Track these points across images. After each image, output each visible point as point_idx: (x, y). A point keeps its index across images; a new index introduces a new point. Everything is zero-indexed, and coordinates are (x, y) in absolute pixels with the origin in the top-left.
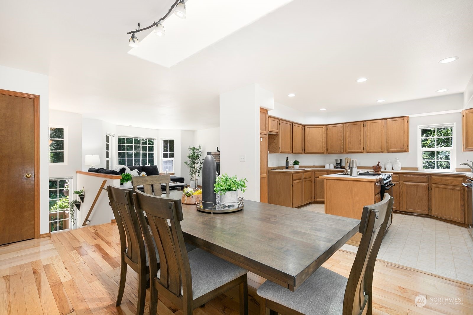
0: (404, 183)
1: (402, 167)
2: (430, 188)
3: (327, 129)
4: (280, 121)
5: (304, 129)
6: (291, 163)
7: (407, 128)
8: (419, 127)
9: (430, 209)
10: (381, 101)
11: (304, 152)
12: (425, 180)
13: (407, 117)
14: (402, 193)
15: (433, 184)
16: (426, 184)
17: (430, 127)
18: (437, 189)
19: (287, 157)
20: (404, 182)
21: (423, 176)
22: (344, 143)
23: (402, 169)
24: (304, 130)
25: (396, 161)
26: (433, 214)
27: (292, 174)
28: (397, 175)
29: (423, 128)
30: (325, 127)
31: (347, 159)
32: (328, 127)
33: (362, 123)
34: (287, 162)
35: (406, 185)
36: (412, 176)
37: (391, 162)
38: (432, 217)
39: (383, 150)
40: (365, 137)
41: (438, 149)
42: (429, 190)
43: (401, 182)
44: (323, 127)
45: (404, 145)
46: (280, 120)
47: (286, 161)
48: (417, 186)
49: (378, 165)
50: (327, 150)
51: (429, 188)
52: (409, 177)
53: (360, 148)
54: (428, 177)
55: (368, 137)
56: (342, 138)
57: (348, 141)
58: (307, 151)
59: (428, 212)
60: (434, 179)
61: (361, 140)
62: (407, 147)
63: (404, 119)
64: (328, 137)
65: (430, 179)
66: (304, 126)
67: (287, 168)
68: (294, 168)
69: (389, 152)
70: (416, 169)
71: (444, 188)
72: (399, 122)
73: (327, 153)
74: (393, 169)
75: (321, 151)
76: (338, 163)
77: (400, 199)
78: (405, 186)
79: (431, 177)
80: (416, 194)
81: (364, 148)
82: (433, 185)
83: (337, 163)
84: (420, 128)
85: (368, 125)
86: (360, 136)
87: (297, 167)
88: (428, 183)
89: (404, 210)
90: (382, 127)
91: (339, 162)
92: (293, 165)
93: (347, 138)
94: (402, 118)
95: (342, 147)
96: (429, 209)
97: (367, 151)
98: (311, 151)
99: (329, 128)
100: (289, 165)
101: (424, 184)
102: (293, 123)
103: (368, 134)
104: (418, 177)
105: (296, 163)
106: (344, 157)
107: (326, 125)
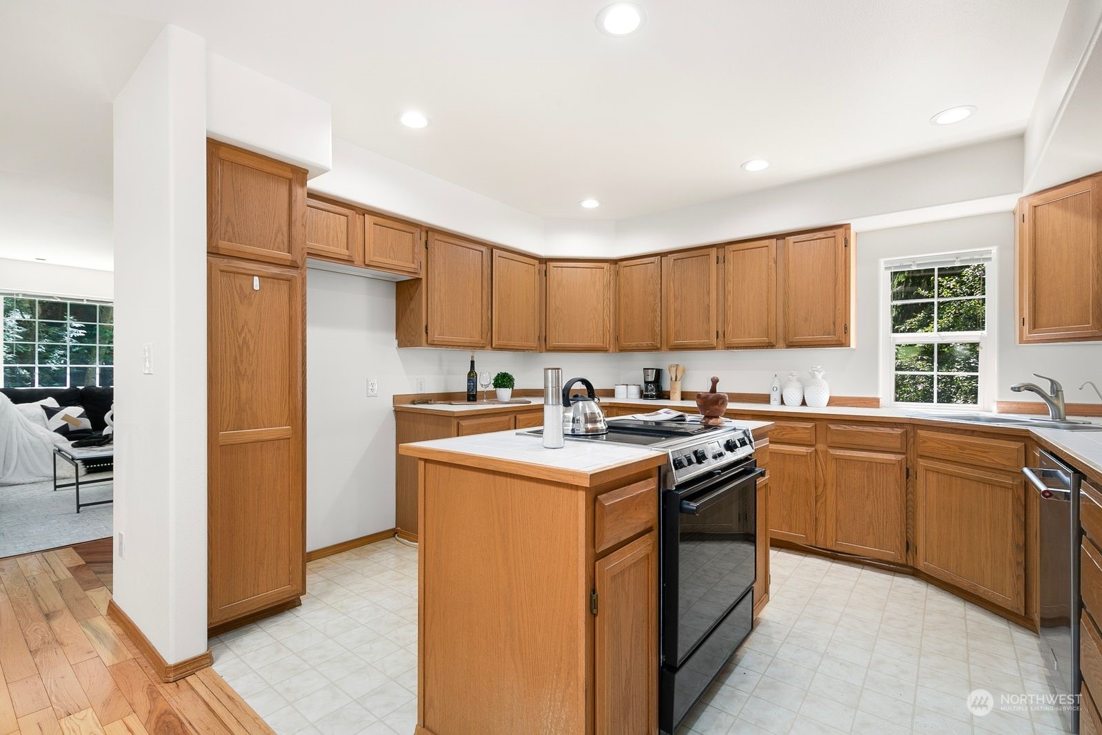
0: (832, 451)
1: (832, 395)
2: (911, 471)
3: (617, 273)
4: (427, 232)
5: (546, 271)
6: (485, 382)
7: (844, 266)
8: (885, 262)
9: (911, 547)
10: (757, 166)
11: (545, 344)
12: (897, 444)
13: (846, 227)
14: (825, 485)
15: (921, 457)
16: (899, 457)
17: (918, 265)
18: (932, 477)
19: (472, 363)
20: (831, 447)
21: (888, 430)
22: (664, 319)
23: (832, 402)
24: (546, 275)
25: (813, 376)
26: (921, 565)
27: (455, 422)
28: (810, 425)
29: (895, 267)
30: (613, 266)
31: (674, 369)
32: (619, 267)
33: (713, 252)
34: (472, 377)
35: (837, 459)
36: (854, 428)
37: (799, 380)
38: (915, 573)
39: (773, 341)
40: (721, 297)
41: (943, 338)
42: (907, 478)
43: (821, 447)
44: (606, 265)
45: (834, 323)
46: (429, 230)
47: (469, 374)
48: (871, 462)
49: (713, 390)
50: (617, 339)
51: (908, 470)
52: (845, 432)
53: (708, 333)
54: (907, 431)
55: (730, 298)
56: (658, 300)
57: (673, 310)
58: (553, 343)
59: (904, 559)
60: (924, 442)
61: (708, 306)
62: (846, 328)
63: (835, 233)
64: (619, 297)
65: (912, 440)
66: (544, 261)
67: (472, 397)
68: (496, 397)
69: (791, 345)
70: (874, 403)
71: (957, 476)
72: (819, 246)
73: (617, 350)
74: (804, 403)
75: (600, 344)
76: (650, 380)
77: (819, 504)
78: (834, 461)
79: (915, 433)
80: (866, 492)
81: (720, 333)
82: (921, 462)
83: (647, 383)
84: (886, 268)
85: (730, 256)
86: (709, 293)
87: (505, 394)
88: (904, 454)
89: (829, 546)
90: (772, 264)
91: (651, 378)
92: (491, 388)
93: (672, 300)
94: (830, 233)
95: (658, 330)
96: (909, 546)
97: (726, 343)
98: (568, 344)
99: (621, 269)
100: (479, 389)
101: (892, 457)
102: (492, 247)
103: (730, 286)
104: (873, 433)
105: (503, 380)
106: (667, 361)
107: (615, 262)
